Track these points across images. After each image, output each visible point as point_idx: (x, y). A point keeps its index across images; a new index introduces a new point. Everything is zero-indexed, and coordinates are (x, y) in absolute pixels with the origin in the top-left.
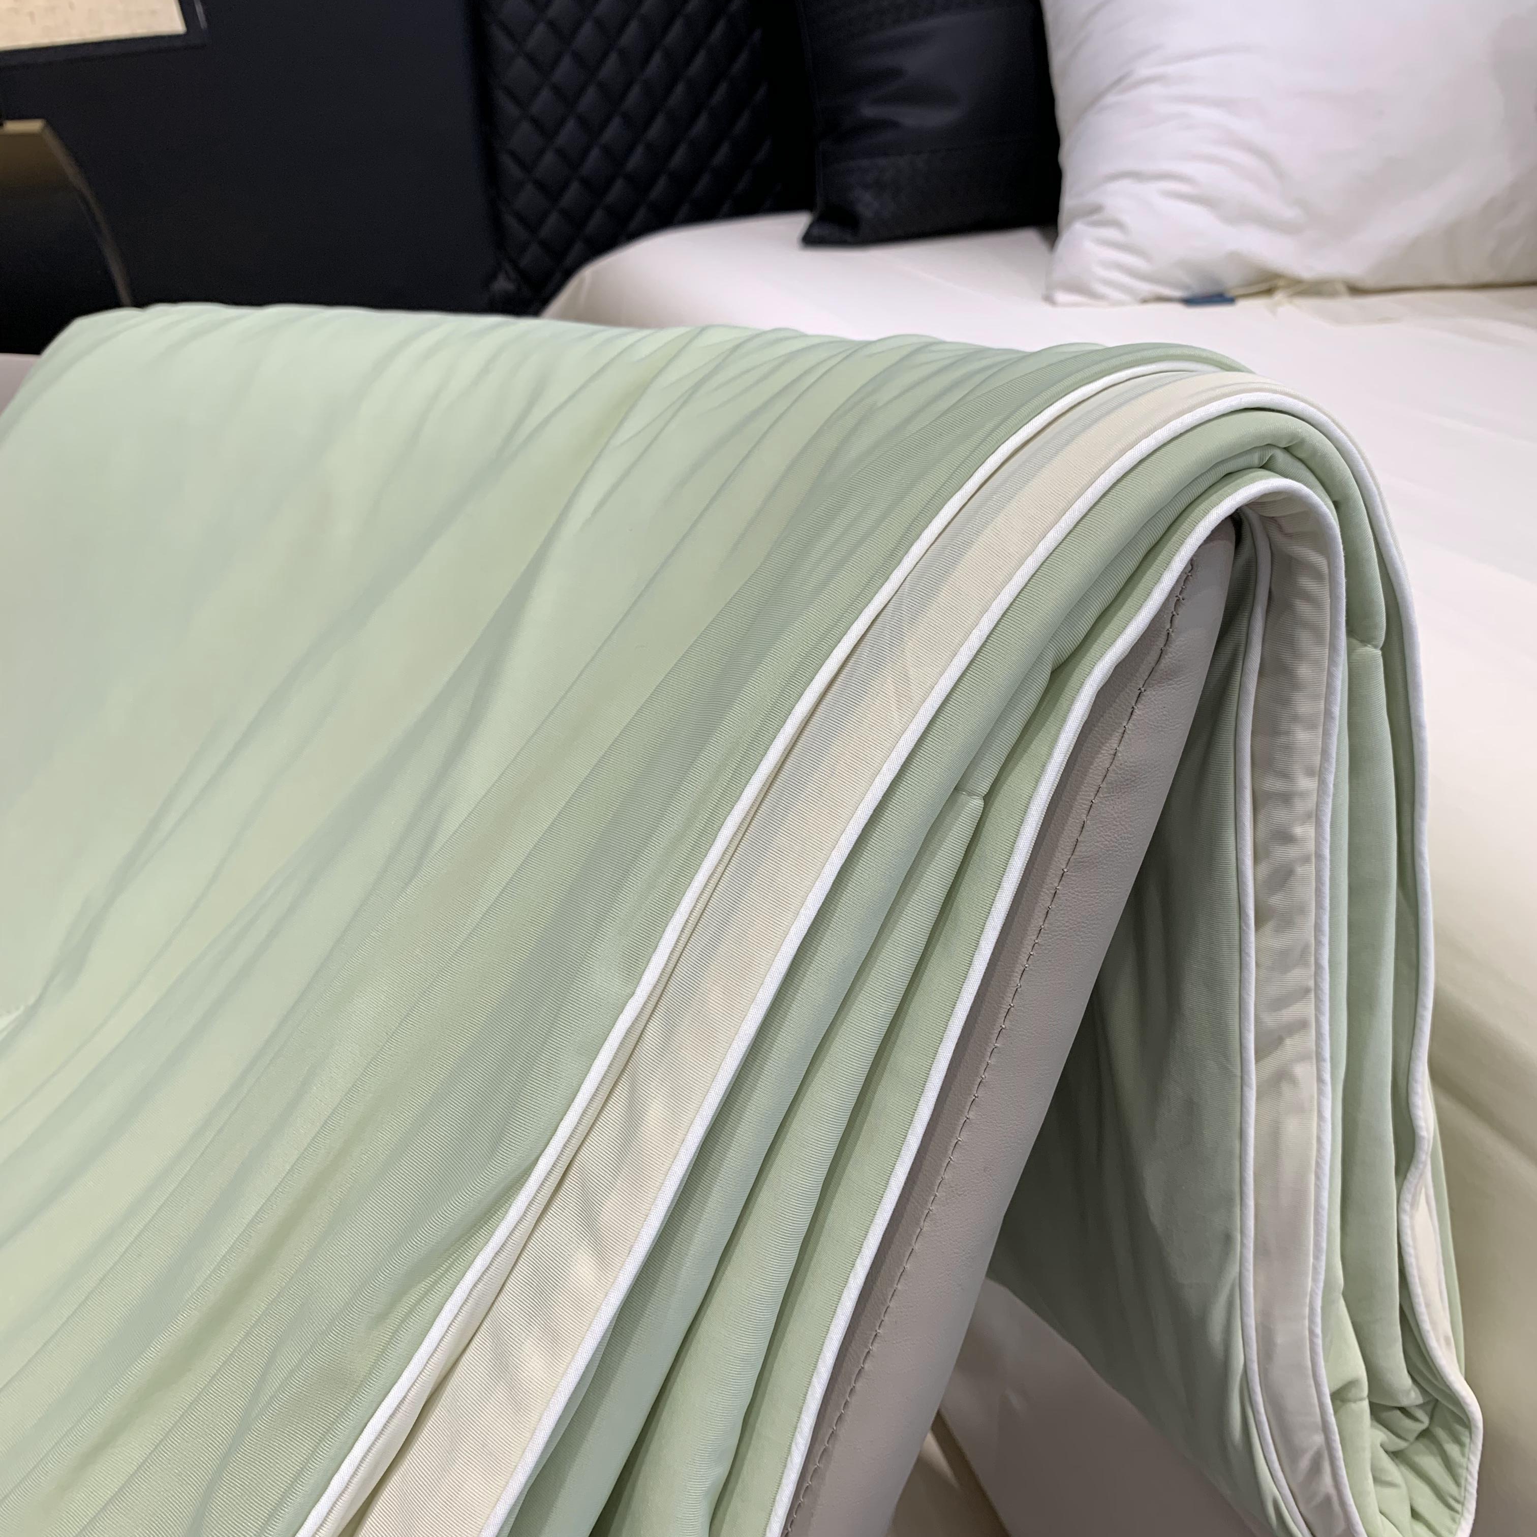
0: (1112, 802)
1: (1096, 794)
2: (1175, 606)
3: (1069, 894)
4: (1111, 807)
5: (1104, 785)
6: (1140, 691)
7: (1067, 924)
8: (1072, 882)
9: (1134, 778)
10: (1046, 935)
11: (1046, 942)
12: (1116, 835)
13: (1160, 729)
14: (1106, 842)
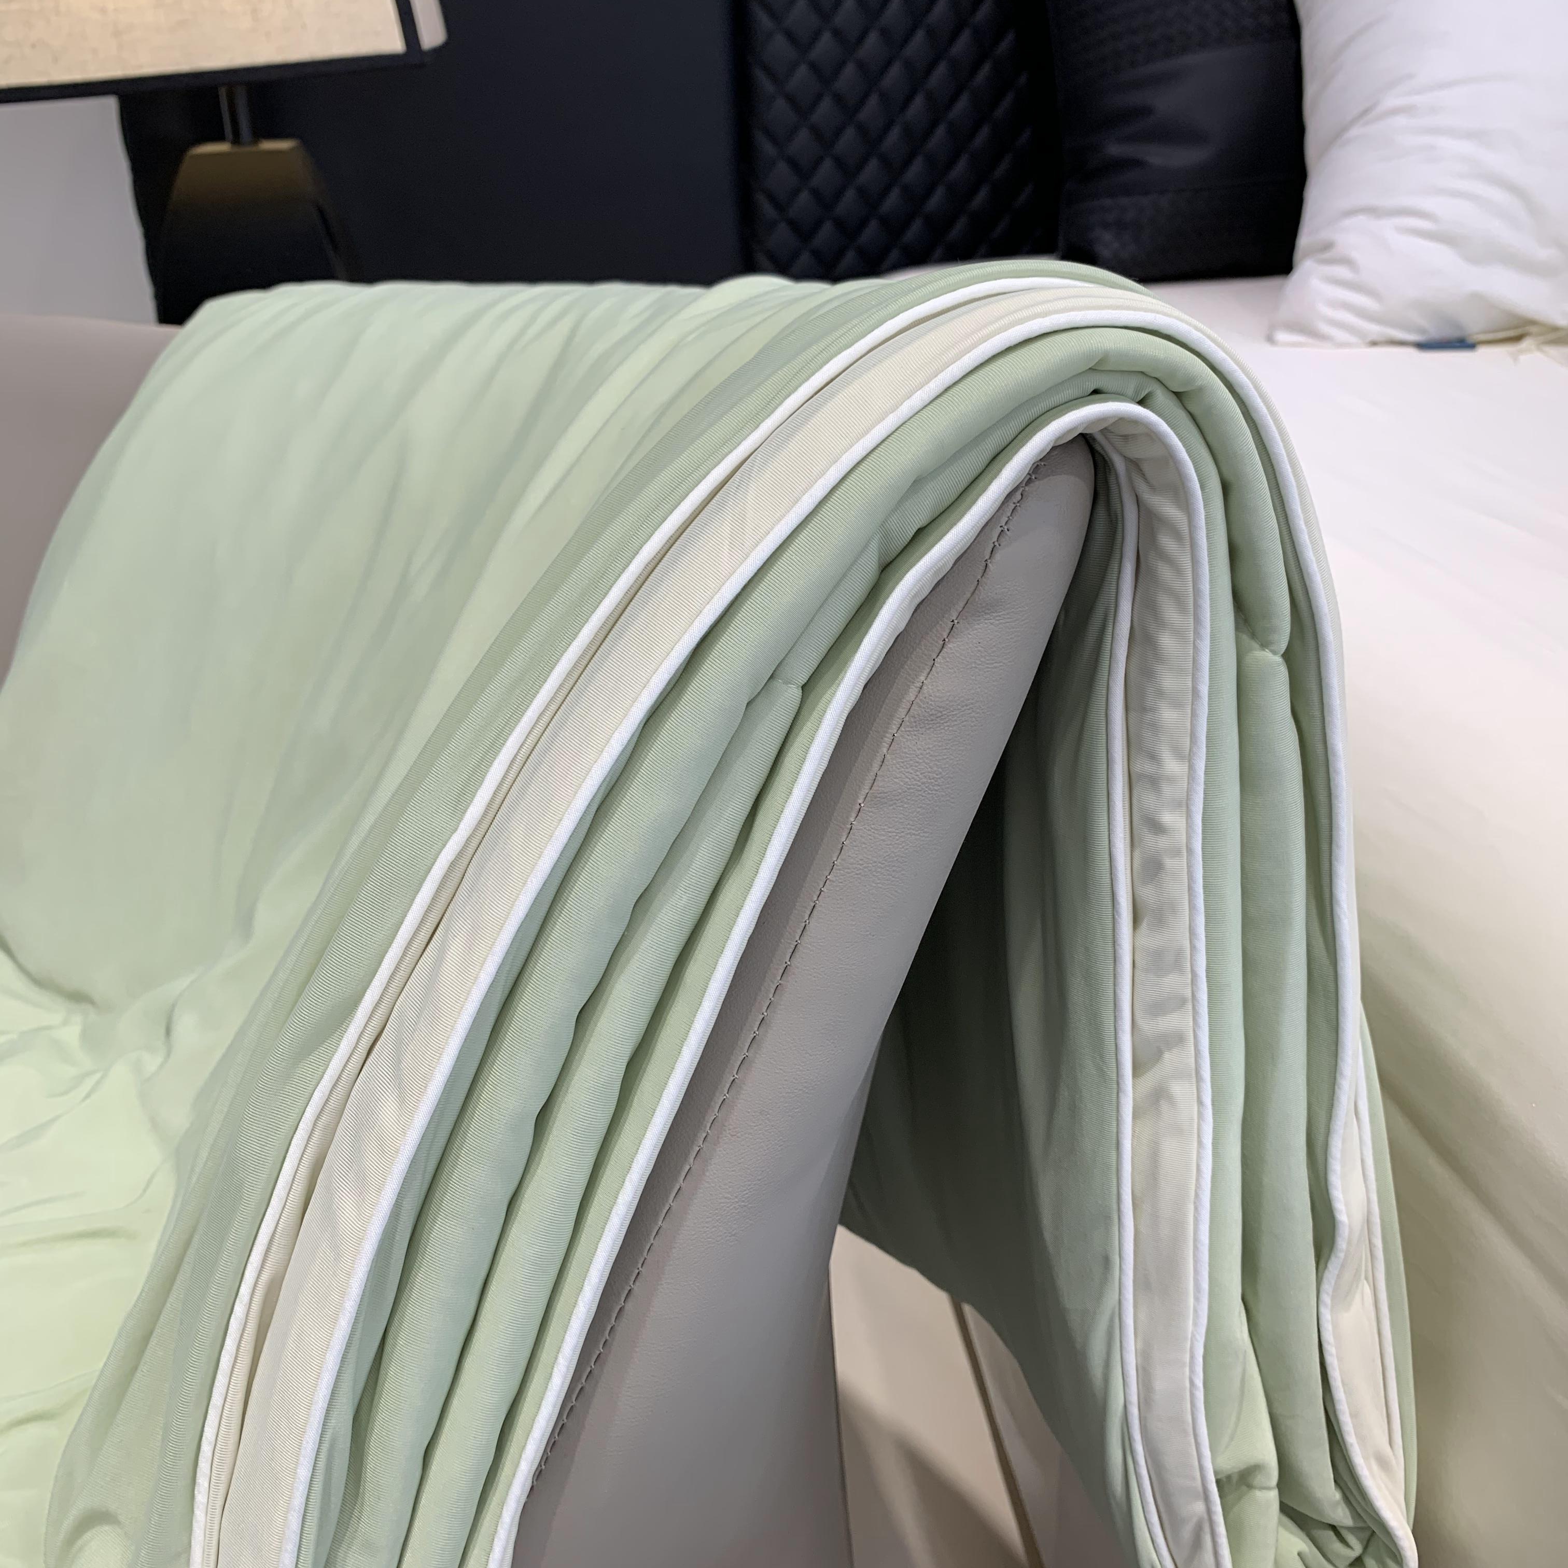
0: (914, 737)
1: (899, 728)
2: (999, 536)
3: (865, 830)
4: (914, 743)
5: (907, 719)
6: (953, 623)
7: (861, 862)
8: (868, 818)
9: (940, 714)
10: (838, 871)
11: (837, 878)
12: (918, 774)
13: (974, 665)
14: (907, 780)
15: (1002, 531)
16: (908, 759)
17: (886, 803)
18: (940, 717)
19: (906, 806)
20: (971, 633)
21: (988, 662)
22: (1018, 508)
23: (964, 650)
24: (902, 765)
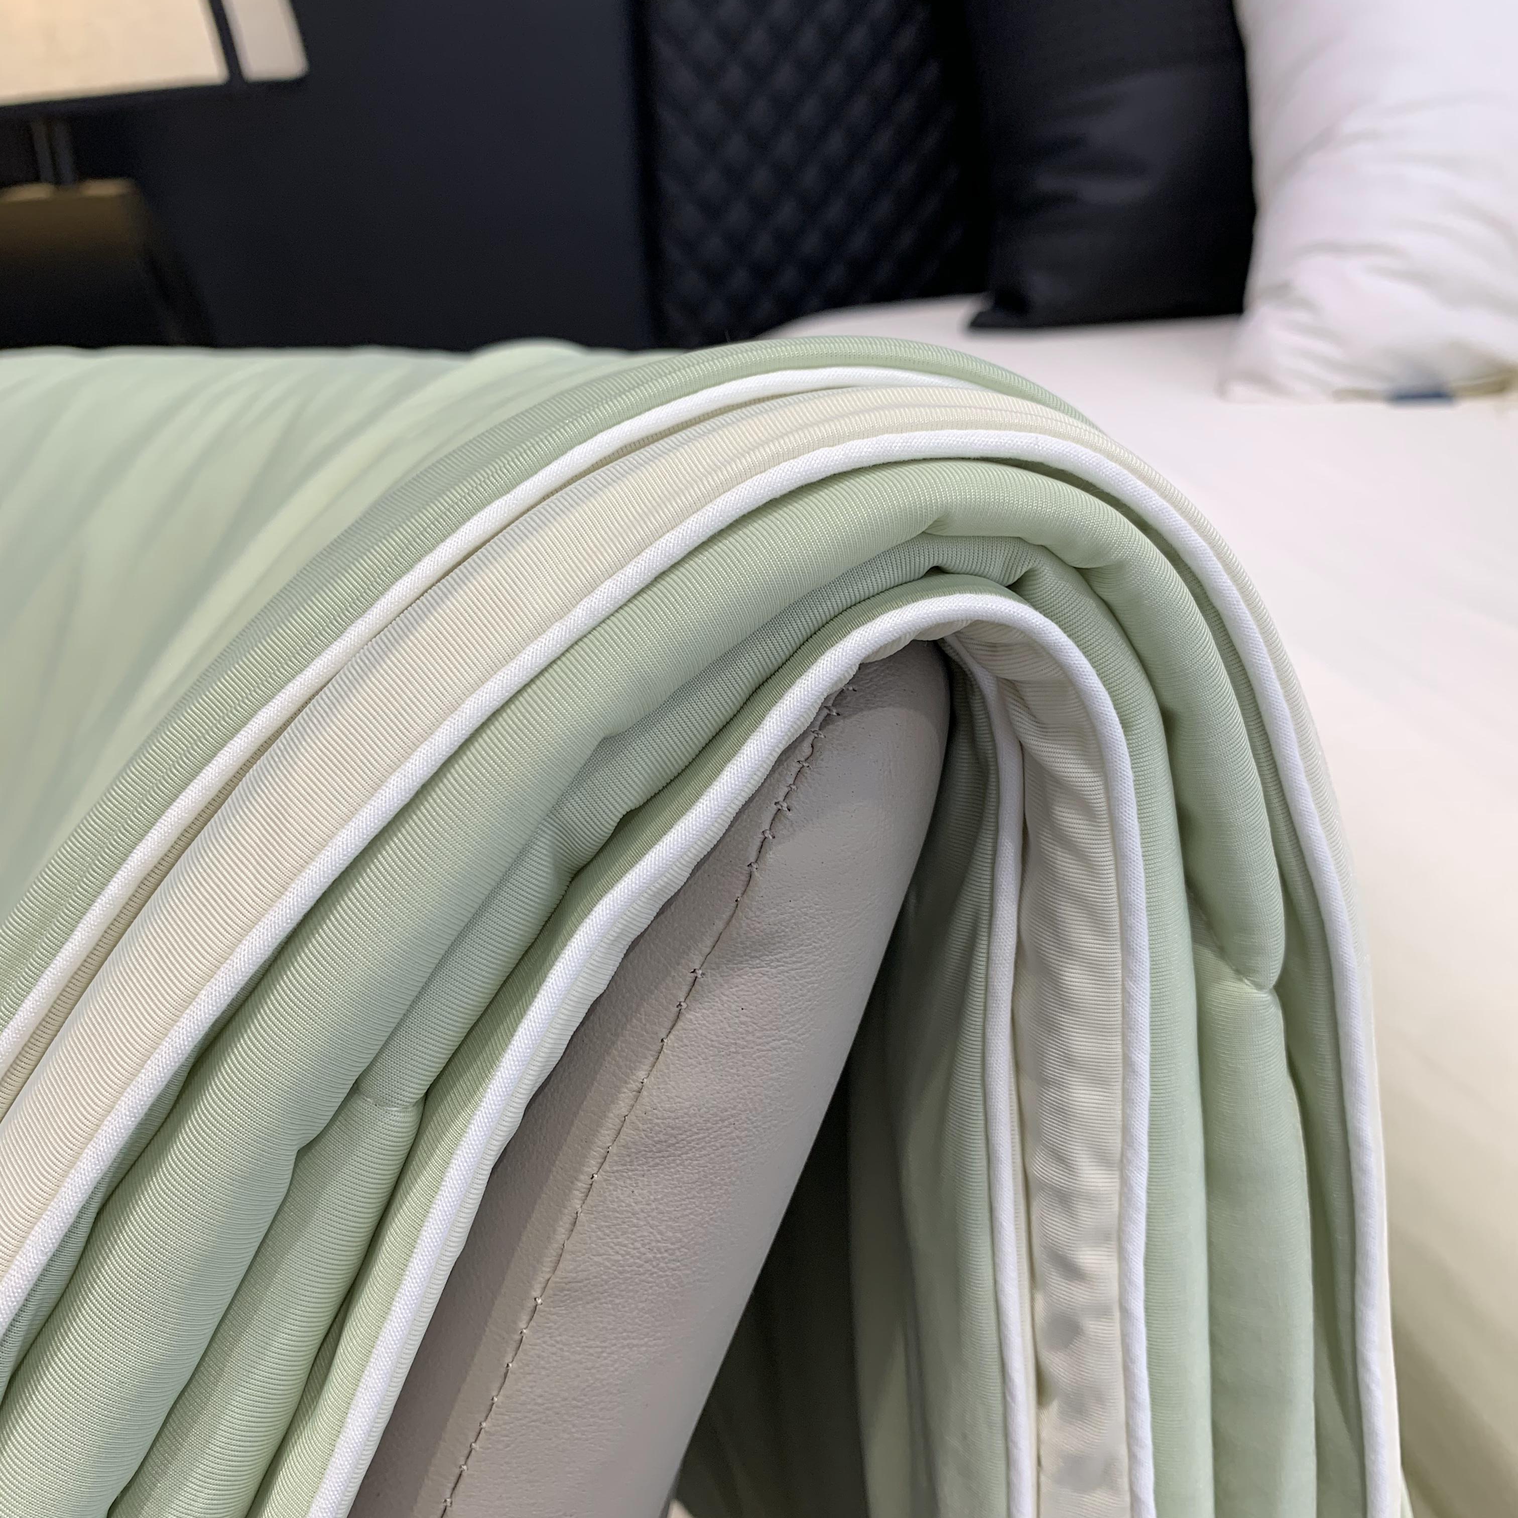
0: (628, 1181)
1: (601, 1164)
4: (628, 1191)
5: (615, 1148)
6: (694, 975)
7: (540, 1401)
8: (550, 1323)
9: (673, 1141)
10: (500, 1416)
11: (498, 1428)
13: (733, 1049)
14: (618, 1257)
15: (779, 811)
16: (619, 1221)
17: (581, 1299)
18: (673, 1145)
19: (617, 1301)
20: (727, 993)
21: (760, 1041)
22: (805, 769)
23: (714, 1023)
24: (607, 1231)
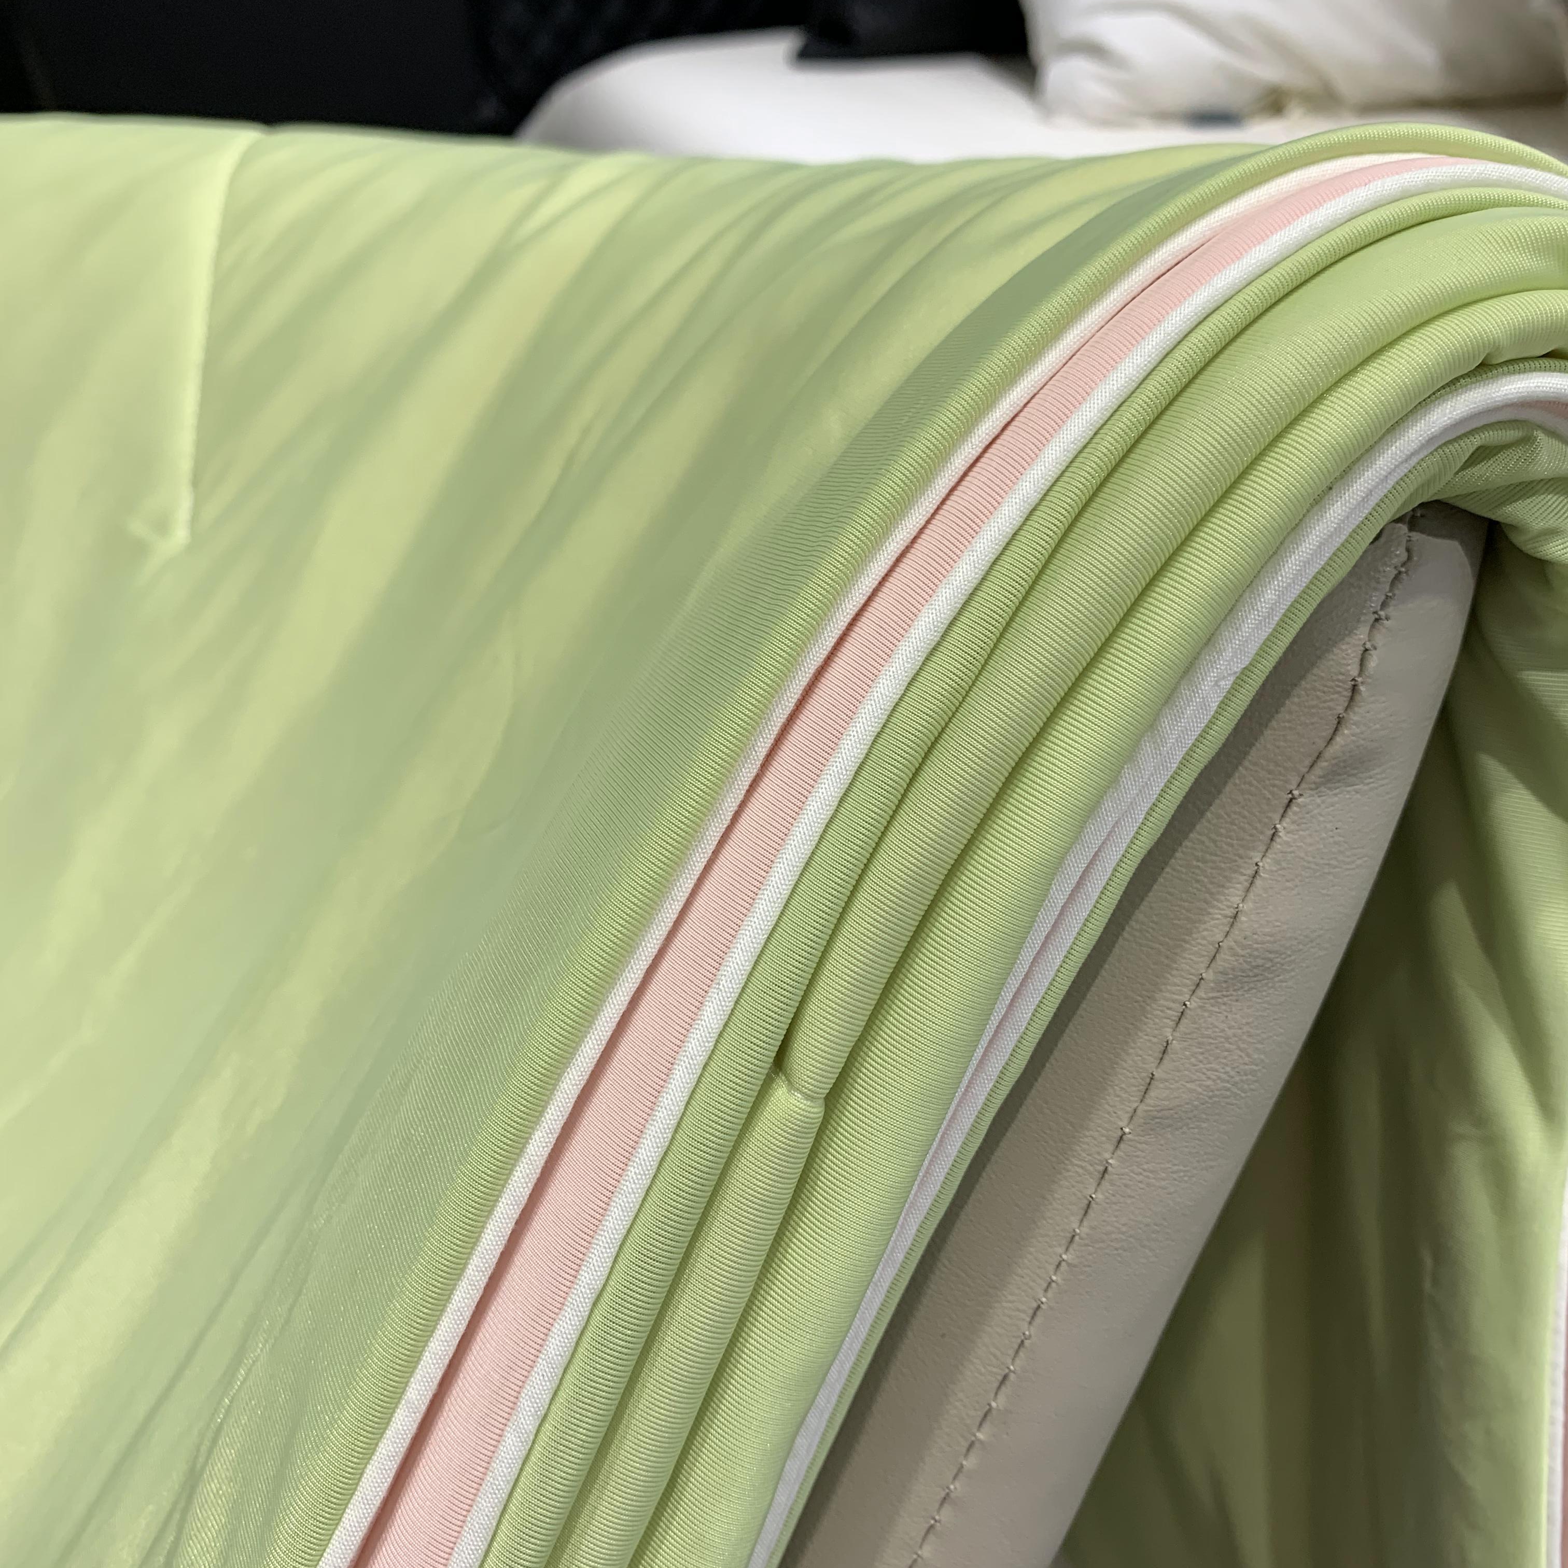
0: (1224, 1007)
3: (1132, 1173)
7: (1124, 1229)
10: (1083, 1247)
12: (1228, 1069)
14: (1209, 1083)
15: (1377, 620)
16: (1213, 1046)
17: (1170, 1126)
18: (1269, 968)
19: (1204, 1125)
20: (1321, 812)
22: (1404, 576)
23: (1311, 845)
24: (1201, 1057)
